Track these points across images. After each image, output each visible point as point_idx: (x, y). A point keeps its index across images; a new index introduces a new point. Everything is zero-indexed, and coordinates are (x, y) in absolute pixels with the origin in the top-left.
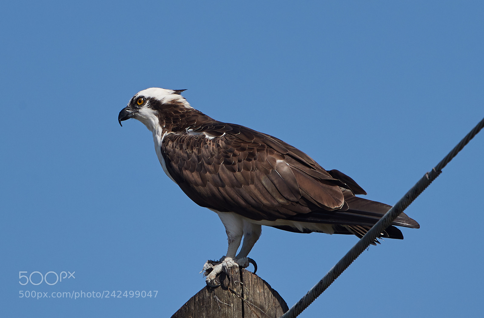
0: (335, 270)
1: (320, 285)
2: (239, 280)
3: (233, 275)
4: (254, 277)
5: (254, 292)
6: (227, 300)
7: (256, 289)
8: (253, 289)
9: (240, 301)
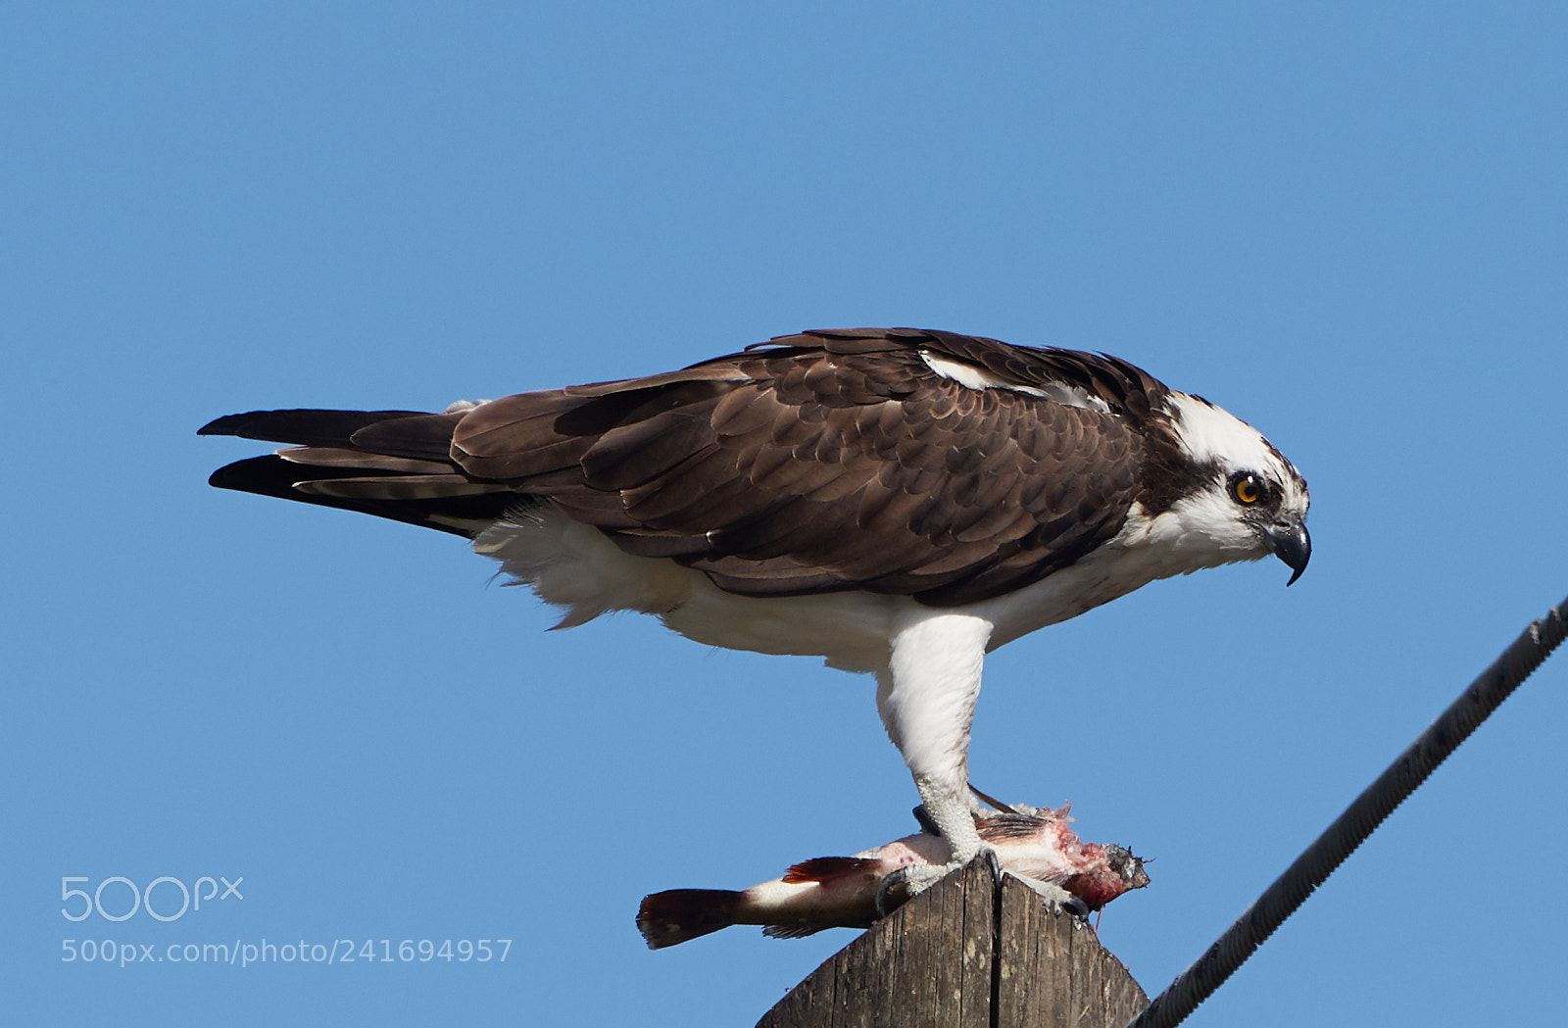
2: (989, 912)
3: (967, 893)
4: (1038, 905)
5: (1036, 955)
6: (940, 977)
7: (1042, 945)
8: (1034, 946)
9: (984, 982)
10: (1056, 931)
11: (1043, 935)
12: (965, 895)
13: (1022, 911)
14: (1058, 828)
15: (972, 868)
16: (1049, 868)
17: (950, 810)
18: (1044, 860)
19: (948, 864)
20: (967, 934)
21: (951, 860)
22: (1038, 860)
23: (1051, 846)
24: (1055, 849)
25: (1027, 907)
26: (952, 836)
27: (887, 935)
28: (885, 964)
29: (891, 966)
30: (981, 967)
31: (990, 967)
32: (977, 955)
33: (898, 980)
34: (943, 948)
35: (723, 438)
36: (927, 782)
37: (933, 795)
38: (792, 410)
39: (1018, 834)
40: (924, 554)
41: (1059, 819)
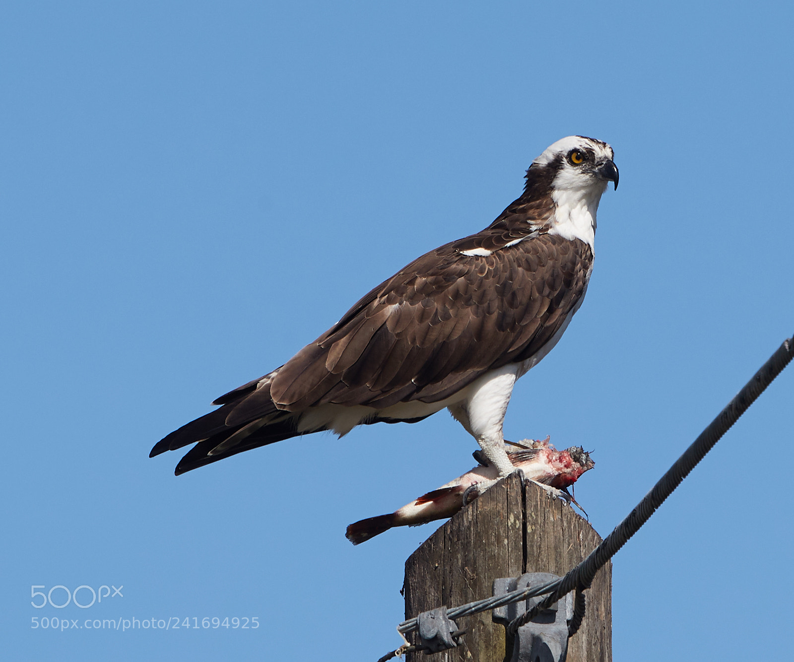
0: (655, 495)
1: (633, 519)
2: (520, 499)
4: (544, 495)
5: (544, 520)
6: (497, 533)
7: (547, 515)
8: (543, 515)
9: (519, 534)
10: (554, 507)
11: (548, 510)
12: (507, 491)
13: (536, 498)
14: (546, 452)
15: (510, 478)
16: (545, 474)
17: (496, 452)
18: (542, 470)
19: (498, 478)
20: (509, 511)
21: (499, 476)
22: (539, 471)
23: (543, 462)
24: (546, 463)
25: (539, 495)
26: (498, 465)
27: (469, 514)
28: (469, 528)
29: (472, 529)
30: (517, 527)
31: (521, 527)
32: (515, 521)
33: (476, 536)
34: (498, 518)
35: (398, 335)
36: (483, 439)
37: (487, 445)
38: (419, 305)
39: (526, 459)
40: (511, 339)
41: (545, 446)
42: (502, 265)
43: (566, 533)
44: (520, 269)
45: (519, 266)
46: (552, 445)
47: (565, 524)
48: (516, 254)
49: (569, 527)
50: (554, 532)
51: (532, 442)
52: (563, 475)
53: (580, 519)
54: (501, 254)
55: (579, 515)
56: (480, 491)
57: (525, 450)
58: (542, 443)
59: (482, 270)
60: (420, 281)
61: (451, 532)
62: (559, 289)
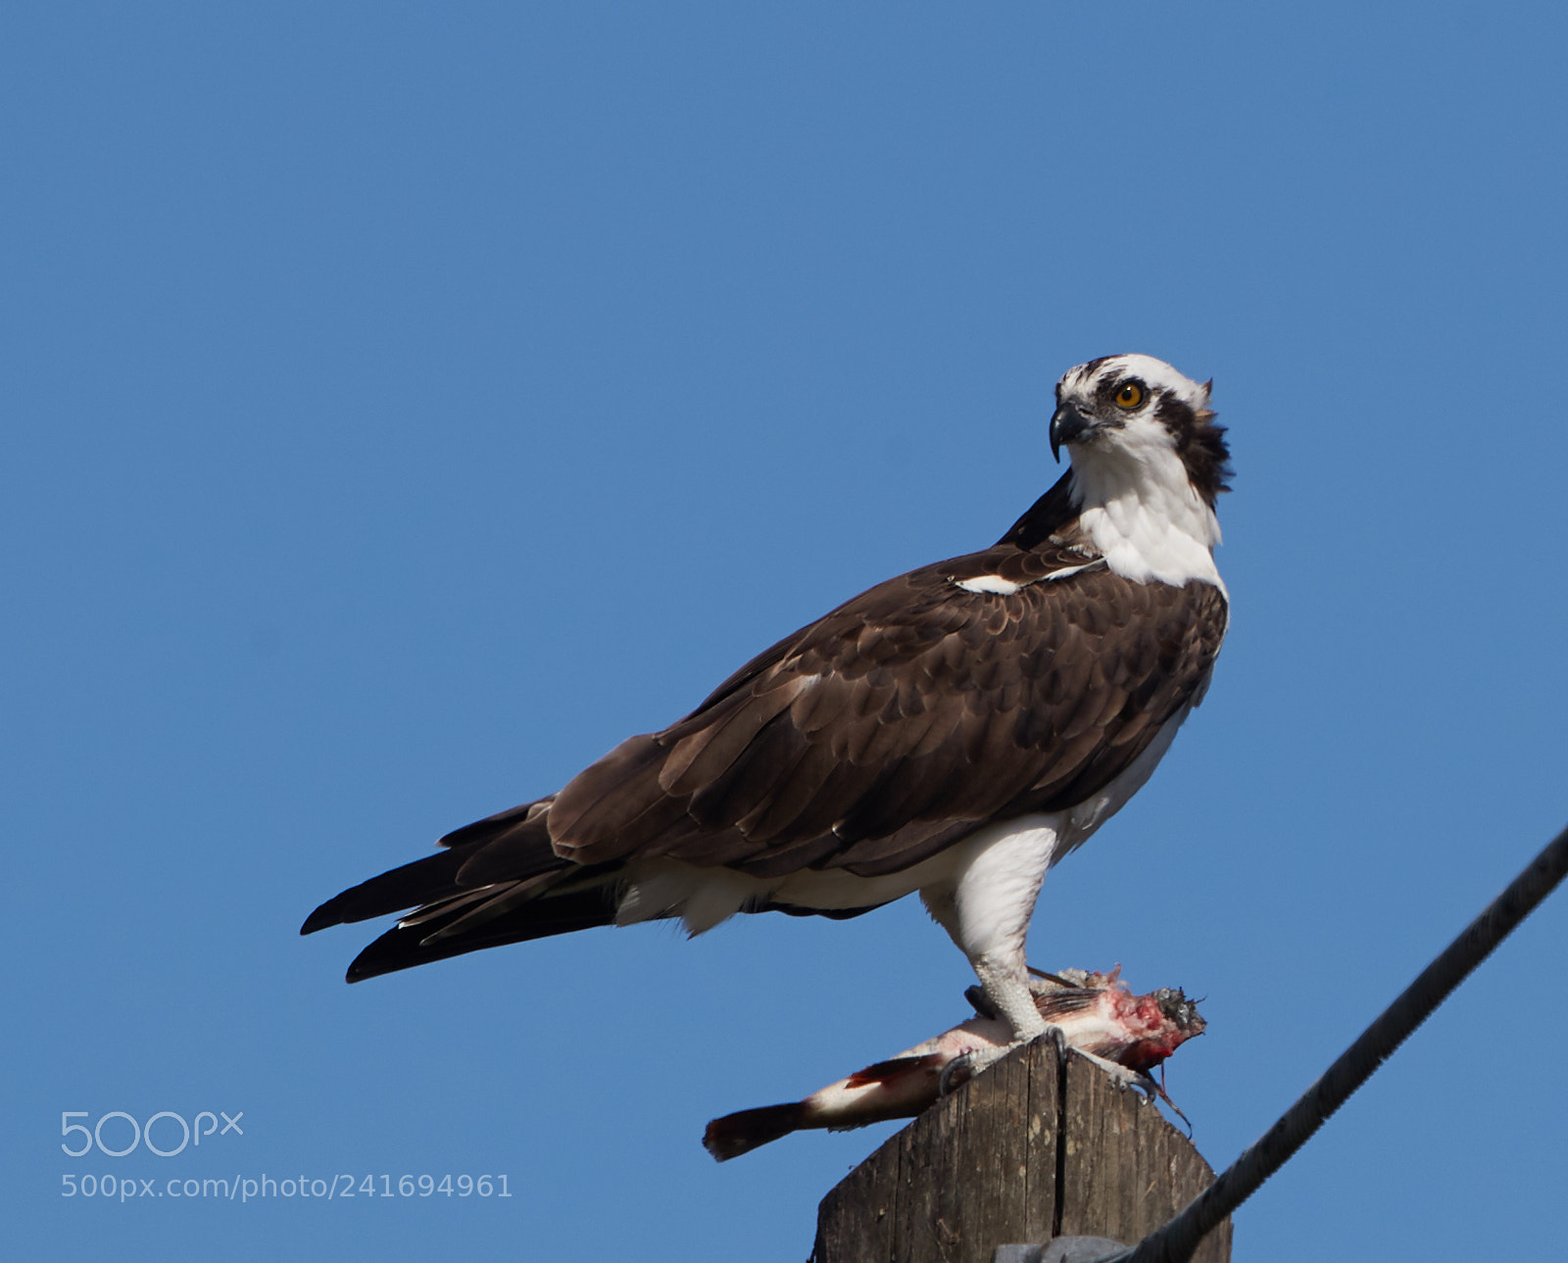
0: (1325, 1089)
1: (1279, 1135)
2: (1054, 1087)
3: (1032, 1068)
4: (1103, 1081)
5: (1102, 1130)
6: (1005, 1154)
7: (1108, 1122)
8: (1099, 1121)
9: (1049, 1157)
10: (1121, 1107)
11: (1108, 1111)
12: (1030, 1071)
13: (1087, 1087)
14: (1112, 997)
15: (1037, 1044)
16: (1108, 1039)
17: (1010, 990)
18: (1102, 1032)
19: (1011, 1044)
20: (1032, 1110)
21: (1014, 1040)
22: (1096, 1033)
23: (1106, 1016)
24: (1112, 1018)
25: (1092, 1082)
26: (1014, 1016)
27: (952, 1112)
28: (949, 1141)
29: (956, 1143)
30: (1046, 1143)
31: (1055, 1143)
32: (1042, 1131)
33: (963, 1158)
34: (1008, 1124)
35: (811, 735)
36: (984, 964)
37: (992, 976)
38: (861, 682)
39: (1073, 1009)
40: (1039, 765)
41: (1112, 984)
42: (1037, 616)
43: (1144, 1159)
44: (1073, 627)
45: (1072, 620)
46: (1124, 983)
47: (1143, 1142)
48: (1068, 596)
49: (1150, 1148)
50: (1120, 1156)
51: (1084, 975)
52: (1145, 1043)
53: (1172, 1132)
54: (1037, 593)
55: (1171, 1125)
56: (974, 1068)
57: (1071, 990)
58: (1105, 978)
59: (995, 623)
60: (871, 632)
61: (914, 1147)
62: (1148, 674)
